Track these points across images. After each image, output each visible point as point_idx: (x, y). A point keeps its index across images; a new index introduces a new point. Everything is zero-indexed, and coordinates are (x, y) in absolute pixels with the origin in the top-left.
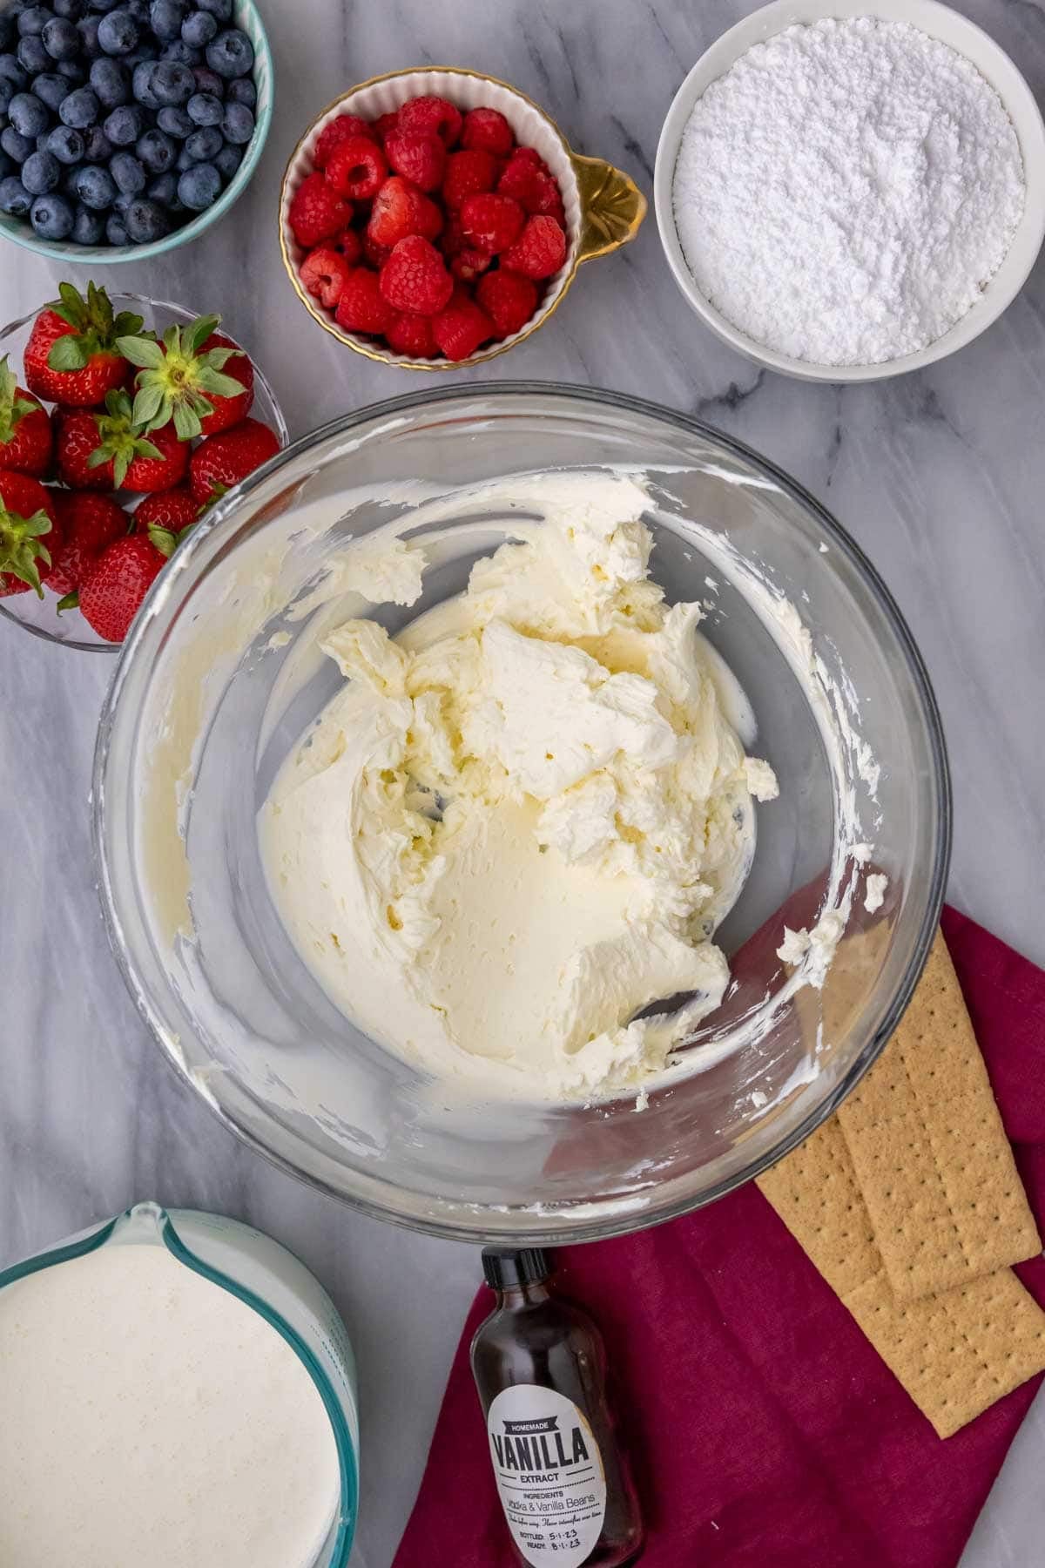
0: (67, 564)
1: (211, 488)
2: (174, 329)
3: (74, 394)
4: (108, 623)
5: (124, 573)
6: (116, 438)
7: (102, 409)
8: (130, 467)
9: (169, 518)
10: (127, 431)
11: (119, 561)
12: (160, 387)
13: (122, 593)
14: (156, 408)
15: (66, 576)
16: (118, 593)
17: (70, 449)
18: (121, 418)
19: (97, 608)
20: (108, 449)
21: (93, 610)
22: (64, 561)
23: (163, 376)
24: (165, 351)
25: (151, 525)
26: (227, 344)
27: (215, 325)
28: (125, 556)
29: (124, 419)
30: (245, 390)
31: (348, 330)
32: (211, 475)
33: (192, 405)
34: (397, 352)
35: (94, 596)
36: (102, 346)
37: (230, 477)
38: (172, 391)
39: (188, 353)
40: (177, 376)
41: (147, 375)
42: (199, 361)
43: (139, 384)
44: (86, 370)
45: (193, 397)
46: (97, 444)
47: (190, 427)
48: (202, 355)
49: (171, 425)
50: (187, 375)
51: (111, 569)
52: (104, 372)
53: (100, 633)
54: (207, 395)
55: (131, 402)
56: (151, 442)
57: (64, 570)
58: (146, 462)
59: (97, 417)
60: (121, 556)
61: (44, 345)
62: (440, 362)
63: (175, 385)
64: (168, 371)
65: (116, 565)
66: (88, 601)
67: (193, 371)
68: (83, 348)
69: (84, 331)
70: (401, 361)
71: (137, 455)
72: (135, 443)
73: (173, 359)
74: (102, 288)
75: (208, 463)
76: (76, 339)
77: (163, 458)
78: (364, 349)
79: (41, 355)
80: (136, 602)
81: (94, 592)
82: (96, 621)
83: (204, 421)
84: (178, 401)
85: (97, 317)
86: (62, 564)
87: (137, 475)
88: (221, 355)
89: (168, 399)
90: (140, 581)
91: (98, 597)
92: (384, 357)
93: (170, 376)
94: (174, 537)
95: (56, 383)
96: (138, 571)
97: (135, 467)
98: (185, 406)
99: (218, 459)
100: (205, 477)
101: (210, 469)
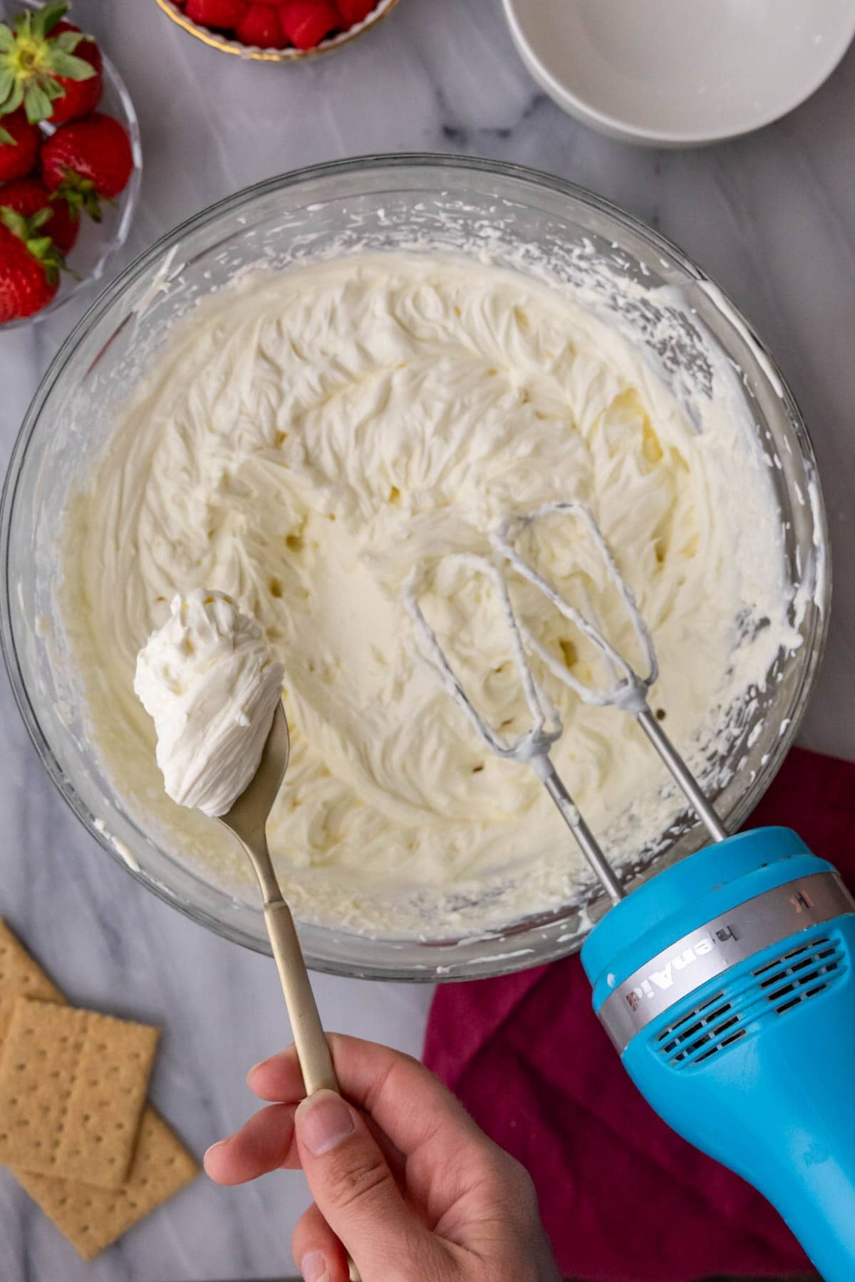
1: (60, 174)
2: (24, 17)
12: (10, 71)
14: (9, 91)
23: (14, 61)
24: (15, 35)
25: (4, 210)
26: (76, 30)
27: (64, 11)
30: (93, 73)
31: (197, 22)
32: (61, 162)
33: (42, 86)
34: (246, 43)
37: (80, 165)
38: (22, 75)
39: (39, 35)
40: (27, 59)
42: (50, 44)
45: (44, 81)
47: (41, 112)
48: (52, 40)
49: (21, 110)
50: (37, 60)
54: (58, 78)
56: (5, 128)
62: (290, 52)
63: (25, 68)
64: (18, 54)
67: (43, 54)
70: (252, 53)
73: (24, 42)
75: (59, 151)
77: (14, 142)
78: (215, 42)
83: (54, 102)
84: (28, 83)
88: (71, 40)
89: (18, 84)
92: (232, 49)
93: (21, 59)
94: (26, 219)
98: (36, 89)
99: (69, 147)
100: (56, 165)
101: (60, 156)
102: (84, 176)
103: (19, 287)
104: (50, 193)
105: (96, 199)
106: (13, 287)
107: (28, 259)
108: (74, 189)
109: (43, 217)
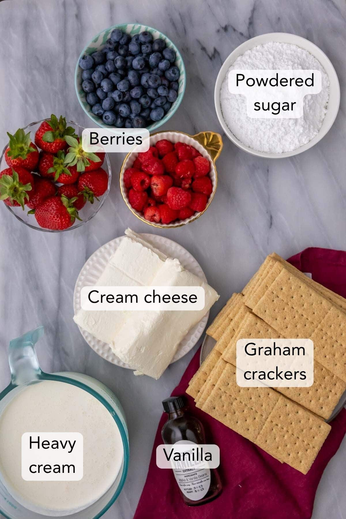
0: (34, 200)
1: (84, 187)
3: (48, 148)
4: (42, 222)
5: (51, 208)
6: (58, 165)
7: (56, 155)
8: (60, 175)
9: (69, 193)
10: (62, 164)
11: (50, 204)
12: (75, 154)
13: (49, 214)
14: (73, 160)
15: (33, 203)
16: (47, 213)
17: (43, 165)
18: (61, 159)
19: (40, 216)
20: (55, 169)
21: (39, 217)
22: (33, 199)
23: (77, 150)
24: (79, 143)
25: (63, 195)
28: (52, 203)
29: (62, 160)
30: (101, 161)
32: (85, 183)
33: (83, 161)
35: (40, 213)
36: (60, 136)
37: (90, 186)
38: (78, 156)
40: (81, 151)
41: (71, 149)
43: (68, 150)
44: (54, 143)
45: (84, 159)
46: (52, 166)
47: (81, 168)
49: (76, 166)
50: (84, 153)
51: (47, 206)
52: (59, 144)
53: (39, 224)
54: (89, 160)
55: (65, 156)
56: (68, 169)
57: (33, 202)
58: (66, 175)
59: (54, 157)
60: (51, 202)
61: (42, 132)
63: (80, 154)
64: (78, 149)
65: (49, 205)
66: (38, 213)
68: (54, 136)
69: (55, 131)
71: (63, 172)
72: (64, 169)
73: (81, 146)
74: (65, 118)
75: (85, 180)
76: (53, 133)
77: (71, 175)
79: (41, 135)
80: (52, 218)
81: (40, 211)
82: (39, 220)
83: (86, 167)
84: (79, 159)
85: (61, 127)
86: (32, 200)
87: (62, 178)
89: (76, 157)
90: (55, 212)
91: (41, 213)
93: (79, 151)
94: (69, 200)
95: (43, 144)
96: (54, 208)
97: (62, 176)
98: (82, 162)
99: (88, 179)
100: (83, 184)
101: (85, 182)
102: (91, 189)
103: (61, 221)
104: (79, 192)
105: (93, 196)
106: (59, 221)
107: (67, 213)
108: (87, 193)
109: (74, 200)
